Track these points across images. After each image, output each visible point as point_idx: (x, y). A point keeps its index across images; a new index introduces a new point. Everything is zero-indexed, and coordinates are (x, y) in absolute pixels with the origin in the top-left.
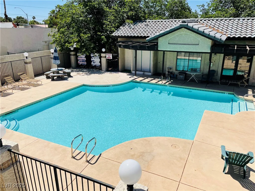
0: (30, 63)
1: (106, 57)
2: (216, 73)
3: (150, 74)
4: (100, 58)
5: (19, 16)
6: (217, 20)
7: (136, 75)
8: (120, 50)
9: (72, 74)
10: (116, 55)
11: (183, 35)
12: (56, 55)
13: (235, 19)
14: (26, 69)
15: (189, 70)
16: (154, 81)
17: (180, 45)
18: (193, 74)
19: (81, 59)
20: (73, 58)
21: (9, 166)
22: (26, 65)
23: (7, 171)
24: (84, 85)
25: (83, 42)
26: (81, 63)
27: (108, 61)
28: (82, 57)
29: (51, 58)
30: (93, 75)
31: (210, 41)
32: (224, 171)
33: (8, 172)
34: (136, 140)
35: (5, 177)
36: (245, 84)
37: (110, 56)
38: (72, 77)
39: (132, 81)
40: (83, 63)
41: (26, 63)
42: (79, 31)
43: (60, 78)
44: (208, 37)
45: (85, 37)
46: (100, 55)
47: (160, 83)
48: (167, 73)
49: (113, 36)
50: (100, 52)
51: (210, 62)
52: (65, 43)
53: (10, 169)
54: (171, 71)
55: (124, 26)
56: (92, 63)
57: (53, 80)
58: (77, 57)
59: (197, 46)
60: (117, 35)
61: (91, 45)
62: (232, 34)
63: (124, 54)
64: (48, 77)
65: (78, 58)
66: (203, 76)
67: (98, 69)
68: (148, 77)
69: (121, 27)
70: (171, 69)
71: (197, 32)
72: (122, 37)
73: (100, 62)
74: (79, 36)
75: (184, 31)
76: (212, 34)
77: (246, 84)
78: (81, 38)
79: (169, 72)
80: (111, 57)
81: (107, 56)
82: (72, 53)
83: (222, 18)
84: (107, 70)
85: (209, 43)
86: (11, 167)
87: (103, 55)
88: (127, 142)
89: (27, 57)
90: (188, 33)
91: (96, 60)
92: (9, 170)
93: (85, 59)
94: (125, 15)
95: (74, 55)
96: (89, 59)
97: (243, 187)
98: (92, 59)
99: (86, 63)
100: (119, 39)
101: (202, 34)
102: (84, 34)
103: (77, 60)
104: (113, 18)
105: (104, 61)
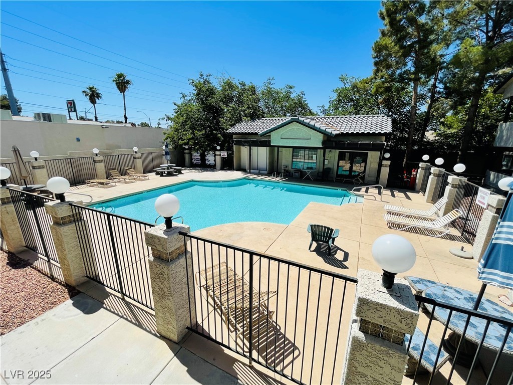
0: (139, 158)
1: (220, 155)
2: (332, 171)
3: (266, 172)
4: (215, 155)
5: (144, 122)
6: (333, 118)
7: (250, 173)
8: (235, 147)
9: (182, 172)
10: (231, 152)
11: (295, 129)
12: (167, 150)
13: (350, 116)
14: (135, 164)
15: (305, 168)
16: (268, 179)
17: (293, 140)
18: (309, 172)
19: (195, 157)
20: (187, 156)
21: (70, 222)
22: (135, 160)
23: (67, 226)
24: (193, 181)
25: (197, 139)
26: (195, 162)
27: (223, 159)
28: (196, 156)
29: (163, 155)
30: (205, 173)
31: (322, 135)
32: (309, 249)
33: (68, 228)
34: (228, 224)
35: (64, 232)
36: (359, 181)
37: (224, 154)
38: (183, 174)
39: (245, 178)
40: (198, 162)
41: (135, 158)
42: (193, 128)
43: (170, 174)
44: (319, 130)
45: (199, 134)
46: (215, 153)
47: (274, 180)
48: (283, 171)
49: (227, 133)
50: (215, 149)
51: (324, 159)
52: (179, 139)
53: (72, 225)
54: (287, 169)
55: (240, 123)
56: (207, 162)
57: (162, 176)
58: (191, 155)
59: (309, 140)
60: (231, 131)
61: (205, 143)
62: (345, 130)
63: (239, 152)
64: (157, 174)
65: (193, 157)
66: (318, 173)
67: (212, 168)
68: (262, 175)
69: (237, 125)
70: (287, 167)
71: (308, 126)
72: (236, 133)
73: (215, 160)
74: (193, 133)
75: (295, 126)
76: (323, 128)
77: (361, 181)
78: (194, 136)
79: (284, 170)
80: (226, 154)
81: (222, 154)
82: (187, 151)
83: (338, 116)
84: (222, 169)
85: (321, 137)
86: (72, 224)
87: (217, 153)
88: (218, 225)
89: (136, 152)
90: (300, 128)
91: (210, 158)
92: (69, 226)
93: (200, 157)
94: (242, 113)
95: (188, 153)
96: (203, 157)
97: (326, 262)
98: (206, 158)
99: (200, 162)
100: (234, 136)
101: (313, 128)
102: (198, 131)
103: (191, 159)
104: (229, 115)
105: (218, 159)
